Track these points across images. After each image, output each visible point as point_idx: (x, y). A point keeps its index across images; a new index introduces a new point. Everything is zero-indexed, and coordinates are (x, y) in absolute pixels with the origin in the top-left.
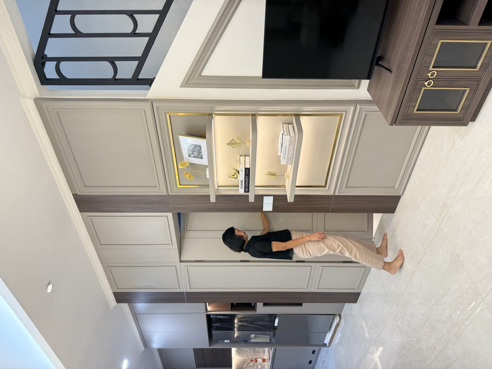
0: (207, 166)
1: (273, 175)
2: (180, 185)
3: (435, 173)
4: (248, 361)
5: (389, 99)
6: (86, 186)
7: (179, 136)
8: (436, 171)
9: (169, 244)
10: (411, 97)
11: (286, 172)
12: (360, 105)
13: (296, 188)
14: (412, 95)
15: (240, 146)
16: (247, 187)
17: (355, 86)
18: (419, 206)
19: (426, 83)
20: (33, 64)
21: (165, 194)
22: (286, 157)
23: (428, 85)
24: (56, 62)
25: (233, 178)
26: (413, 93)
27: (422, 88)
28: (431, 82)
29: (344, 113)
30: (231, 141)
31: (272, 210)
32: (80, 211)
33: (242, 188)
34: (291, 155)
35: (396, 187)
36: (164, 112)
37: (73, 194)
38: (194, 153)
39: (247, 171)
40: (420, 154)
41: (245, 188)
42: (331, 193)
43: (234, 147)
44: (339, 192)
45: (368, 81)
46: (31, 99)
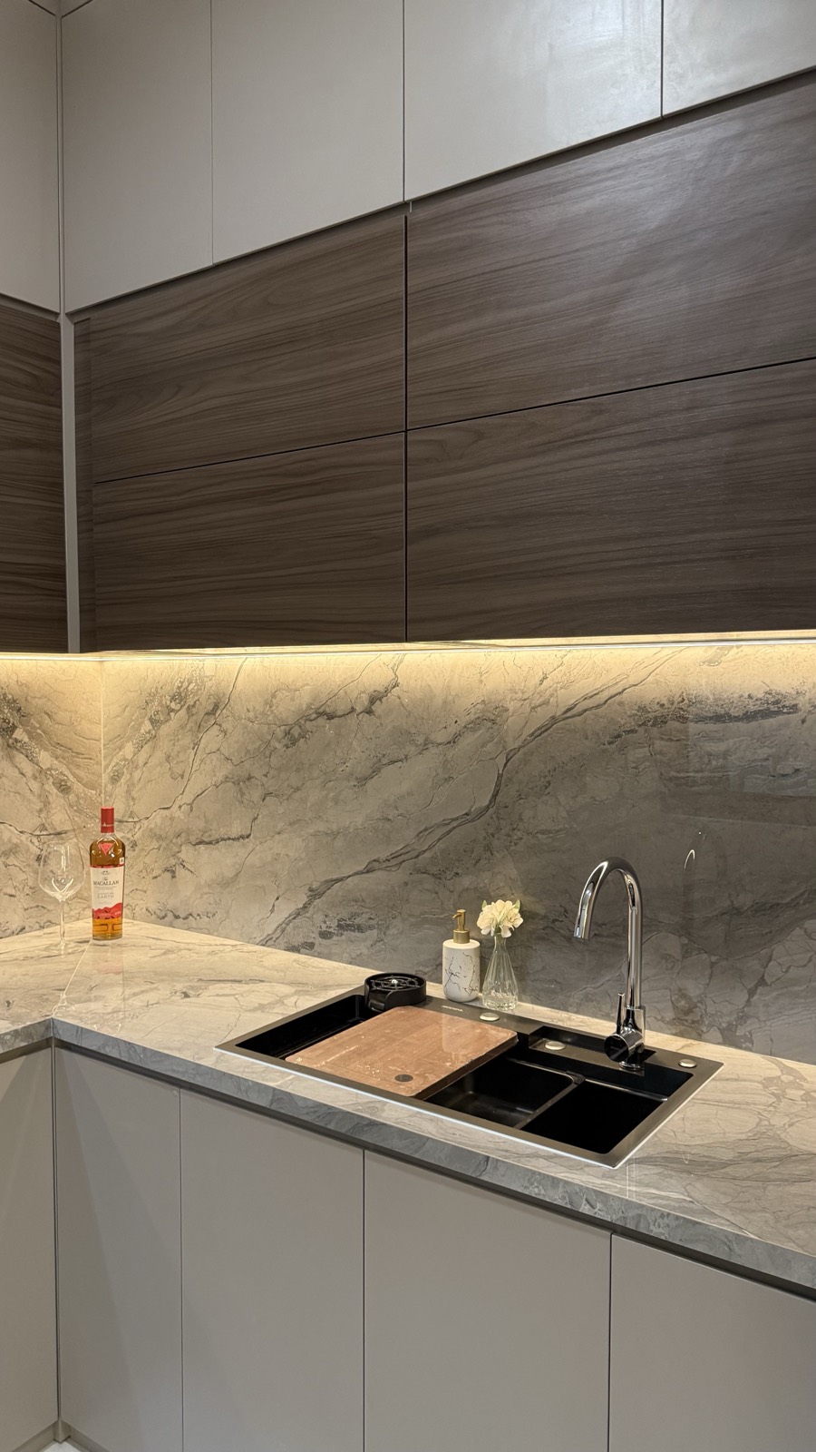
4: (79, 780)
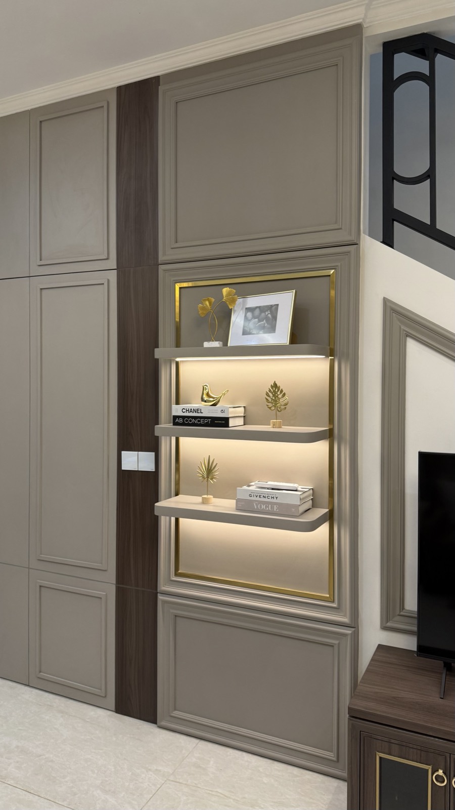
0: (225, 343)
1: (210, 470)
2: (180, 288)
3: (226, 796)
5: (394, 698)
6: (176, 105)
7: (294, 291)
8: (230, 798)
9: (41, 260)
10: (411, 746)
11: (214, 497)
12: (352, 633)
13: (173, 519)
14: (415, 747)
15: (270, 408)
16: (187, 421)
17: (387, 622)
18: (150, 770)
19: (440, 772)
20: (425, 32)
21: (161, 258)
22: (252, 498)
23: (438, 778)
24: (428, 75)
25: (203, 393)
26: (419, 748)
27: (429, 765)
28: (443, 782)
29: (334, 605)
30: (282, 391)
31: (123, 469)
32: (119, 89)
33: (184, 410)
34: (257, 507)
35: (176, 712)
36: (337, 266)
37: (158, 77)
38: (255, 318)
39: (223, 422)
40: (250, 755)
41: (183, 417)
42: (163, 586)
43: (269, 396)
44: (164, 602)
45: (415, 649)
46: (363, 19)
